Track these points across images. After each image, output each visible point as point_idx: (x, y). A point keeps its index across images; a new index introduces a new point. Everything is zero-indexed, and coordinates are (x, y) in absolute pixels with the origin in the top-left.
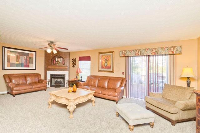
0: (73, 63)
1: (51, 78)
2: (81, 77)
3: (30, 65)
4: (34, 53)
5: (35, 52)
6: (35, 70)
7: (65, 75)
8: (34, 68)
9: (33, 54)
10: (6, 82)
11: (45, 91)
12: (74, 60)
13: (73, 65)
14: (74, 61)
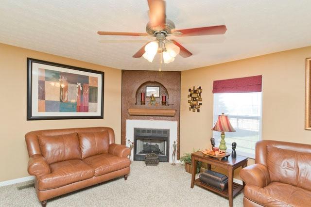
0: (194, 99)
1: (137, 138)
2: (234, 145)
3: (91, 105)
4: (99, 76)
5: (102, 73)
6: (101, 117)
7: (169, 130)
8: (99, 114)
9: (96, 79)
10: (30, 155)
11: (126, 179)
12: (195, 92)
13: (192, 107)
14: (195, 94)
